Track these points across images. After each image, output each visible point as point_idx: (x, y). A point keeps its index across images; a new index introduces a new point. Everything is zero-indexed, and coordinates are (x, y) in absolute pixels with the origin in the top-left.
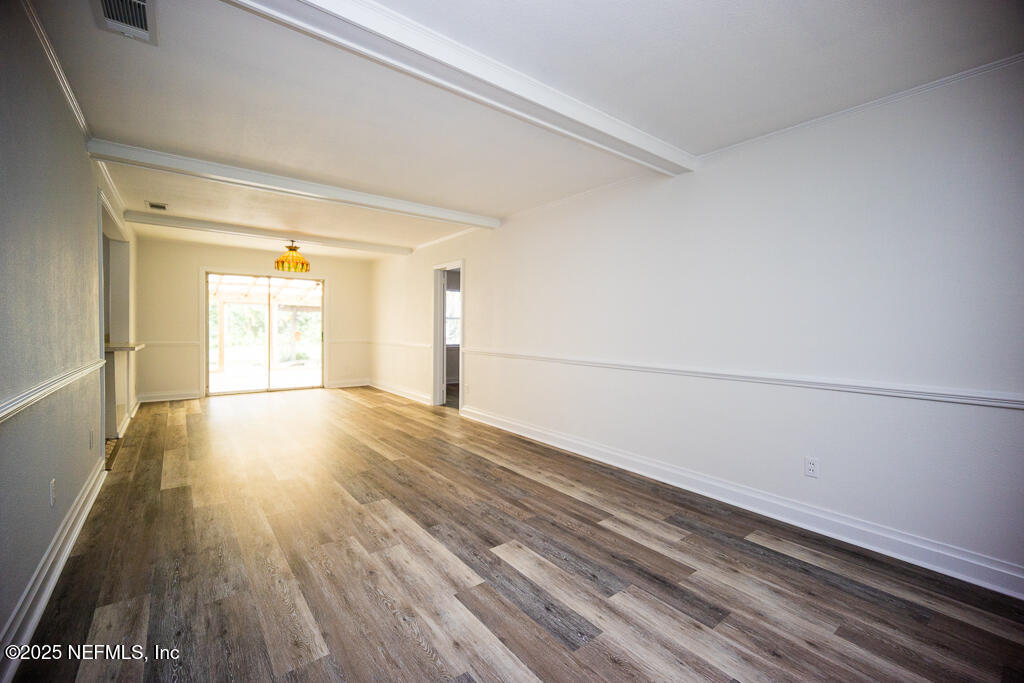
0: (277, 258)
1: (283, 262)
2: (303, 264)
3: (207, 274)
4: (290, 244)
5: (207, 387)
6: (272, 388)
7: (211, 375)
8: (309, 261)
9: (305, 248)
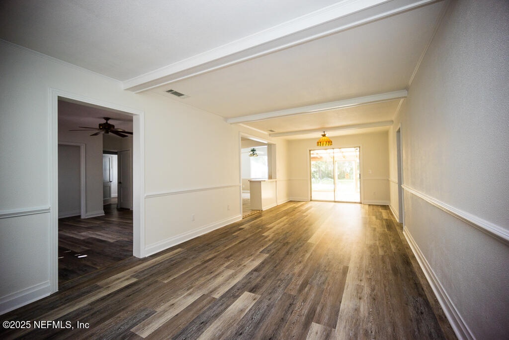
0: (318, 141)
1: (320, 142)
2: (329, 142)
3: (310, 151)
4: (323, 133)
5: (311, 197)
6: (336, 200)
7: (313, 193)
8: (331, 140)
9: (329, 134)
